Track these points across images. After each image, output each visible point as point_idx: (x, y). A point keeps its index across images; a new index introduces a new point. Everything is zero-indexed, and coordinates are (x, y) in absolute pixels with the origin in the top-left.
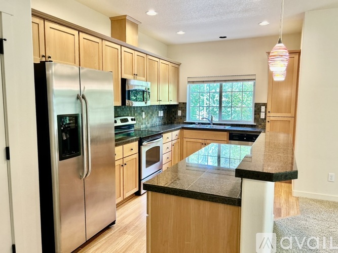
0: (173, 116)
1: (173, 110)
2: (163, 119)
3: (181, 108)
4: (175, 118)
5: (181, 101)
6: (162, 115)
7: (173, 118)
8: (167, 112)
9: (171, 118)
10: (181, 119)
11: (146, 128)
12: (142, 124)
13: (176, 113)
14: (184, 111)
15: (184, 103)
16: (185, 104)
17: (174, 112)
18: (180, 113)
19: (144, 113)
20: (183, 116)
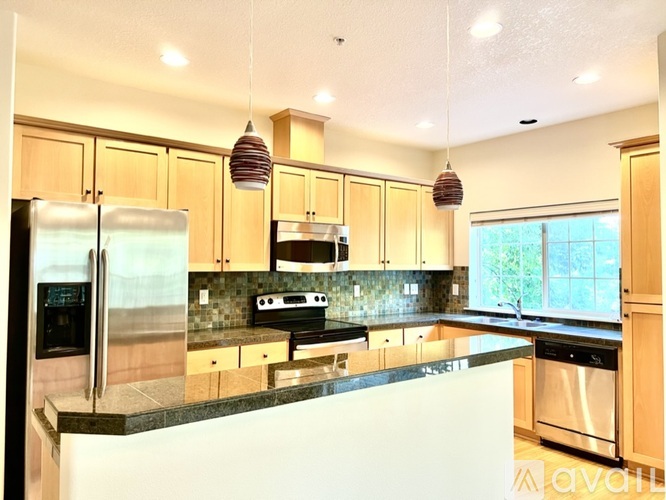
0: (444, 296)
1: (443, 282)
2: (417, 301)
3: (459, 278)
4: (448, 301)
5: (459, 263)
6: (416, 292)
7: (444, 301)
8: (433, 286)
9: (440, 300)
10: (459, 302)
11: (365, 317)
12: (352, 309)
13: (449, 290)
14: (464, 284)
15: (463, 268)
16: (465, 269)
17: (444, 286)
18: (455, 289)
19: (357, 287)
20: (463, 297)
